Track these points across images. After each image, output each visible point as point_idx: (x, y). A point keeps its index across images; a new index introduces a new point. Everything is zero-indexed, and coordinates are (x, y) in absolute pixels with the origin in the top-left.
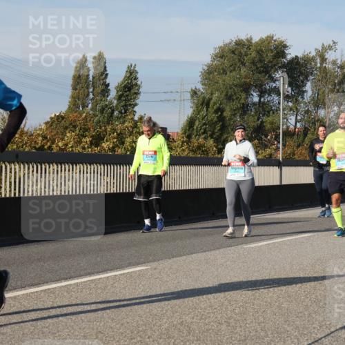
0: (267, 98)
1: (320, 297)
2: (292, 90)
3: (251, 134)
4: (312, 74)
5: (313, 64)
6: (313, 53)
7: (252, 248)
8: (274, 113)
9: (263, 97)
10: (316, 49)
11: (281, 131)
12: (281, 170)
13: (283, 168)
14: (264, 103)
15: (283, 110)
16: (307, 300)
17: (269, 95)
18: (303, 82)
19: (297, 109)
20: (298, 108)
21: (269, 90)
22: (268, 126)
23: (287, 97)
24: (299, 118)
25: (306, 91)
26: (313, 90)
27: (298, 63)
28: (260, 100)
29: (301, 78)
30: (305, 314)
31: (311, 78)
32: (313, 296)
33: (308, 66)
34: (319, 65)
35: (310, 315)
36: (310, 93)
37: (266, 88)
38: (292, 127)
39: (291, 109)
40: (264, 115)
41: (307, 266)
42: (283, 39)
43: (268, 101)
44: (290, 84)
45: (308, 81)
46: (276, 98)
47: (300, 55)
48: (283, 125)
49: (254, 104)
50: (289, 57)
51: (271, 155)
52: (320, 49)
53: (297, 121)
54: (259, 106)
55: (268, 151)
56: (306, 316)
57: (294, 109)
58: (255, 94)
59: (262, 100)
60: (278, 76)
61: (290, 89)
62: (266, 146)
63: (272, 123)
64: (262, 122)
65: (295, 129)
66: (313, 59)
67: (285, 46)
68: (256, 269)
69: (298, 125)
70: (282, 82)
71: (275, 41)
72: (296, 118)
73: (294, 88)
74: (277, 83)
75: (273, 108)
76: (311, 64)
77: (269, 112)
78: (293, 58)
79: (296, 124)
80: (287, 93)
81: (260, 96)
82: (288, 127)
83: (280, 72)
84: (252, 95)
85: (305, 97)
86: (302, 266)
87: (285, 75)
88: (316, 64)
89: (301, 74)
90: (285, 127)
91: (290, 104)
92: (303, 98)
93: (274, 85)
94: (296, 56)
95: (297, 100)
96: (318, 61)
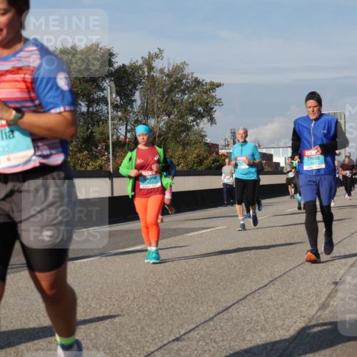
0: (95, 108)
1: (152, 310)
2: (121, 99)
3: (81, 146)
4: (140, 83)
5: (141, 72)
6: (140, 62)
7: (84, 263)
8: (103, 123)
9: (91, 106)
10: (142, 58)
11: (110, 141)
12: (112, 181)
13: (114, 179)
14: (92, 113)
15: (112, 120)
16: (139, 313)
17: (98, 104)
18: (131, 91)
19: (126, 118)
20: (128, 117)
21: (97, 99)
22: (97, 136)
23: (116, 107)
24: (129, 128)
25: (135, 101)
26: (141, 99)
27: (125, 71)
28: (88, 110)
29: (130, 87)
30: (137, 328)
31: (139, 87)
32: (146, 309)
33: (136, 75)
34: (146, 74)
35: (142, 329)
36: (139, 103)
37: (93, 98)
38: (122, 137)
39: (120, 119)
40: (93, 126)
41: (140, 279)
42: (108, 47)
43: (97, 111)
44: (118, 93)
45: (137, 90)
46: (105, 108)
47: (127, 63)
48: (112, 135)
49: (83, 114)
50: (116, 66)
51: (101, 167)
52: (147, 57)
53: (127, 131)
54: (88, 116)
55: (99, 162)
56: (139, 329)
57: (124, 119)
58: (83, 104)
59: (91, 109)
60: (105, 85)
61: (118, 98)
62: (97, 157)
63: (102, 133)
64: (92, 132)
65: (126, 139)
66: (140, 68)
67: (111, 55)
68: (88, 284)
69: (129, 135)
70: (109, 92)
71: (101, 49)
72: (126, 128)
73: (123, 98)
74: (105, 92)
75: (102, 118)
76: (138, 73)
77: (98, 122)
78: (120, 67)
79: (126, 134)
80: (115, 103)
81: (89, 106)
82: (118, 137)
83: (107, 81)
84: (80, 105)
85: (134, 106)
86: (134, 279)
87: (113, 85)
88: (144, 73)
89: (130, 82)
90: (115, 137)
91: (119, 114)
92: (132, 107)
93: (102, 94)
94: (124, 65)
95: (126, 110)
96: (146, 69)
